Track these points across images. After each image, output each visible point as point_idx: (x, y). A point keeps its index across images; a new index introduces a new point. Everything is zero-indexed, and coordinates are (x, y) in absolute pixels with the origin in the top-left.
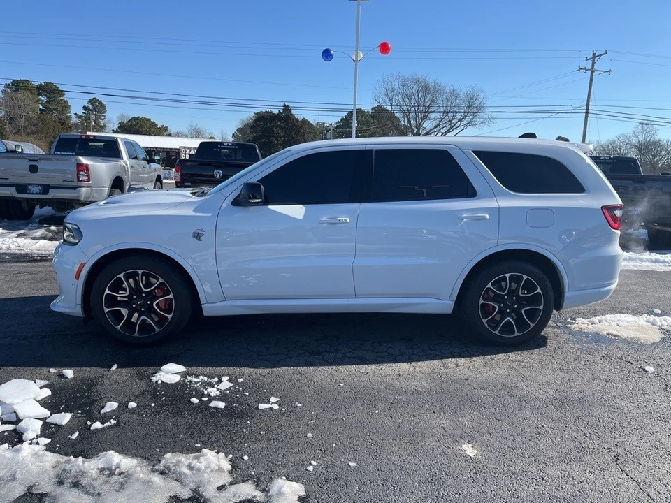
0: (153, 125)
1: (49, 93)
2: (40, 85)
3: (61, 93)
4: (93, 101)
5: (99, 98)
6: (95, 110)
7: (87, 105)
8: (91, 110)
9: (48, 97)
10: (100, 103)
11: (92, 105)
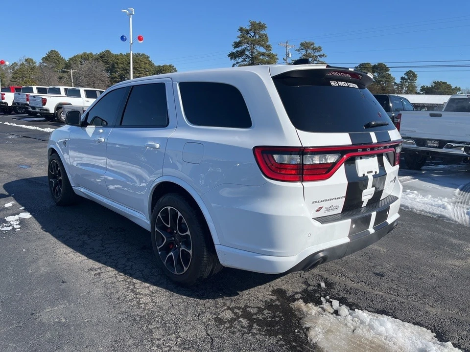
0: (449, 86)
1: (380, 70)
2: (375, 65)
3: (387, 69)
4: (408, 73)
5: (413, 70)
6: (409, 79)
7: (404, 76)
8: (406, 79)
9: (379, 73)
10: (414, 73)
11: (407, 75)
